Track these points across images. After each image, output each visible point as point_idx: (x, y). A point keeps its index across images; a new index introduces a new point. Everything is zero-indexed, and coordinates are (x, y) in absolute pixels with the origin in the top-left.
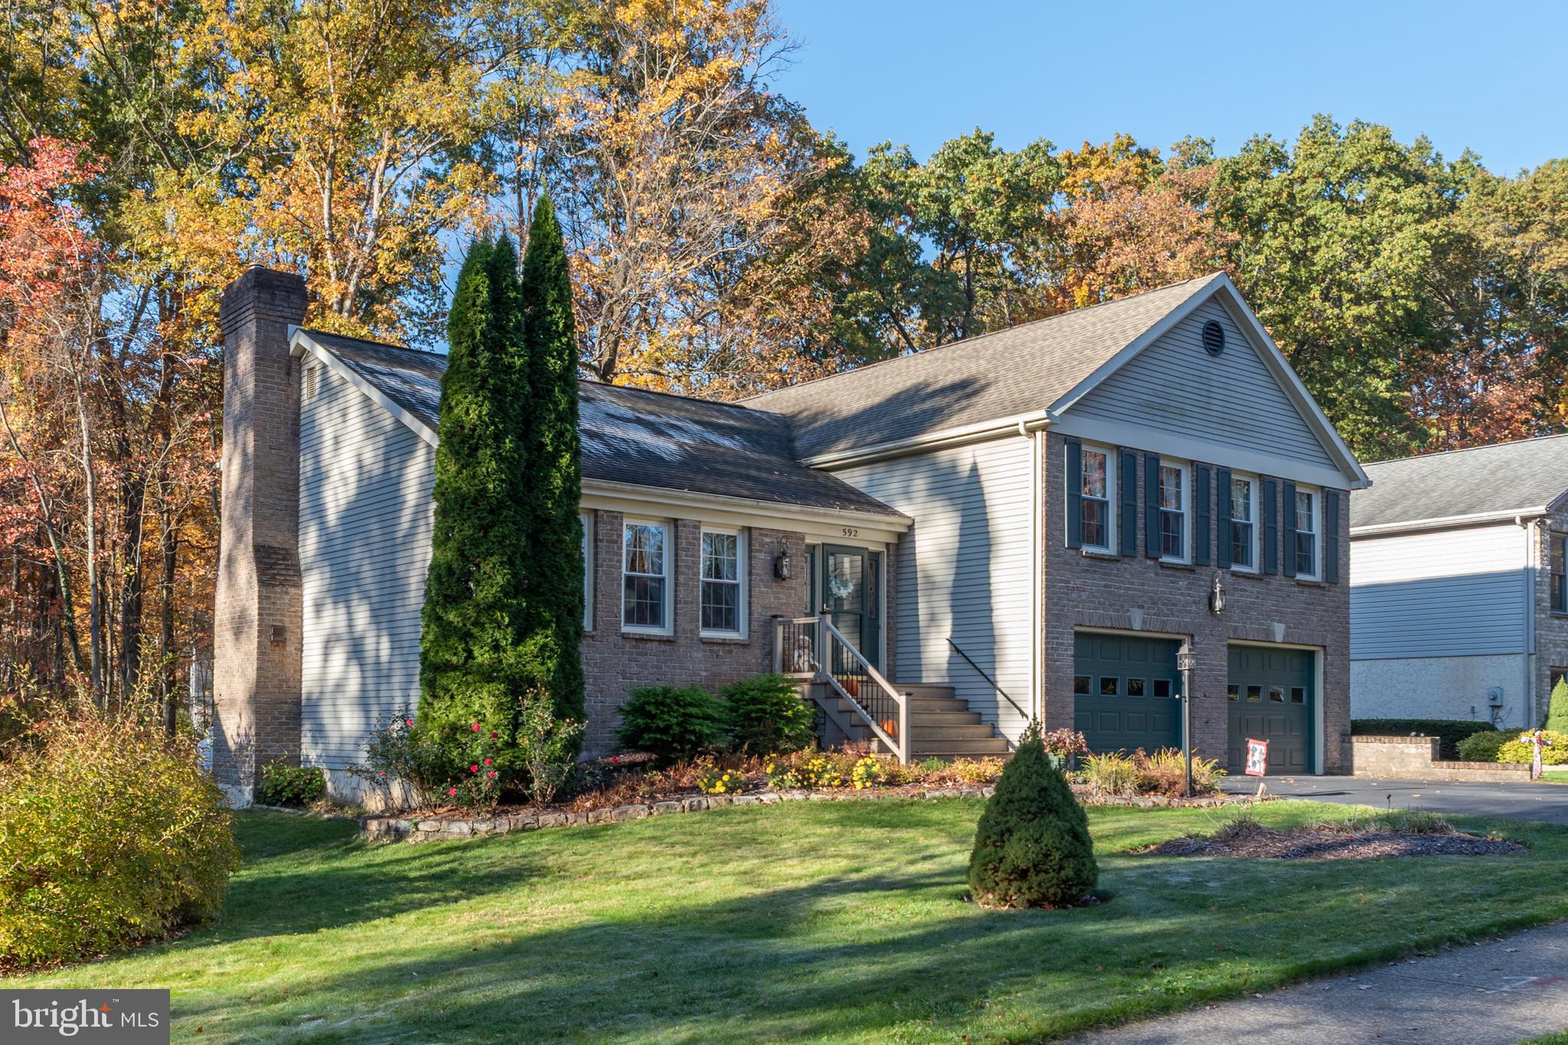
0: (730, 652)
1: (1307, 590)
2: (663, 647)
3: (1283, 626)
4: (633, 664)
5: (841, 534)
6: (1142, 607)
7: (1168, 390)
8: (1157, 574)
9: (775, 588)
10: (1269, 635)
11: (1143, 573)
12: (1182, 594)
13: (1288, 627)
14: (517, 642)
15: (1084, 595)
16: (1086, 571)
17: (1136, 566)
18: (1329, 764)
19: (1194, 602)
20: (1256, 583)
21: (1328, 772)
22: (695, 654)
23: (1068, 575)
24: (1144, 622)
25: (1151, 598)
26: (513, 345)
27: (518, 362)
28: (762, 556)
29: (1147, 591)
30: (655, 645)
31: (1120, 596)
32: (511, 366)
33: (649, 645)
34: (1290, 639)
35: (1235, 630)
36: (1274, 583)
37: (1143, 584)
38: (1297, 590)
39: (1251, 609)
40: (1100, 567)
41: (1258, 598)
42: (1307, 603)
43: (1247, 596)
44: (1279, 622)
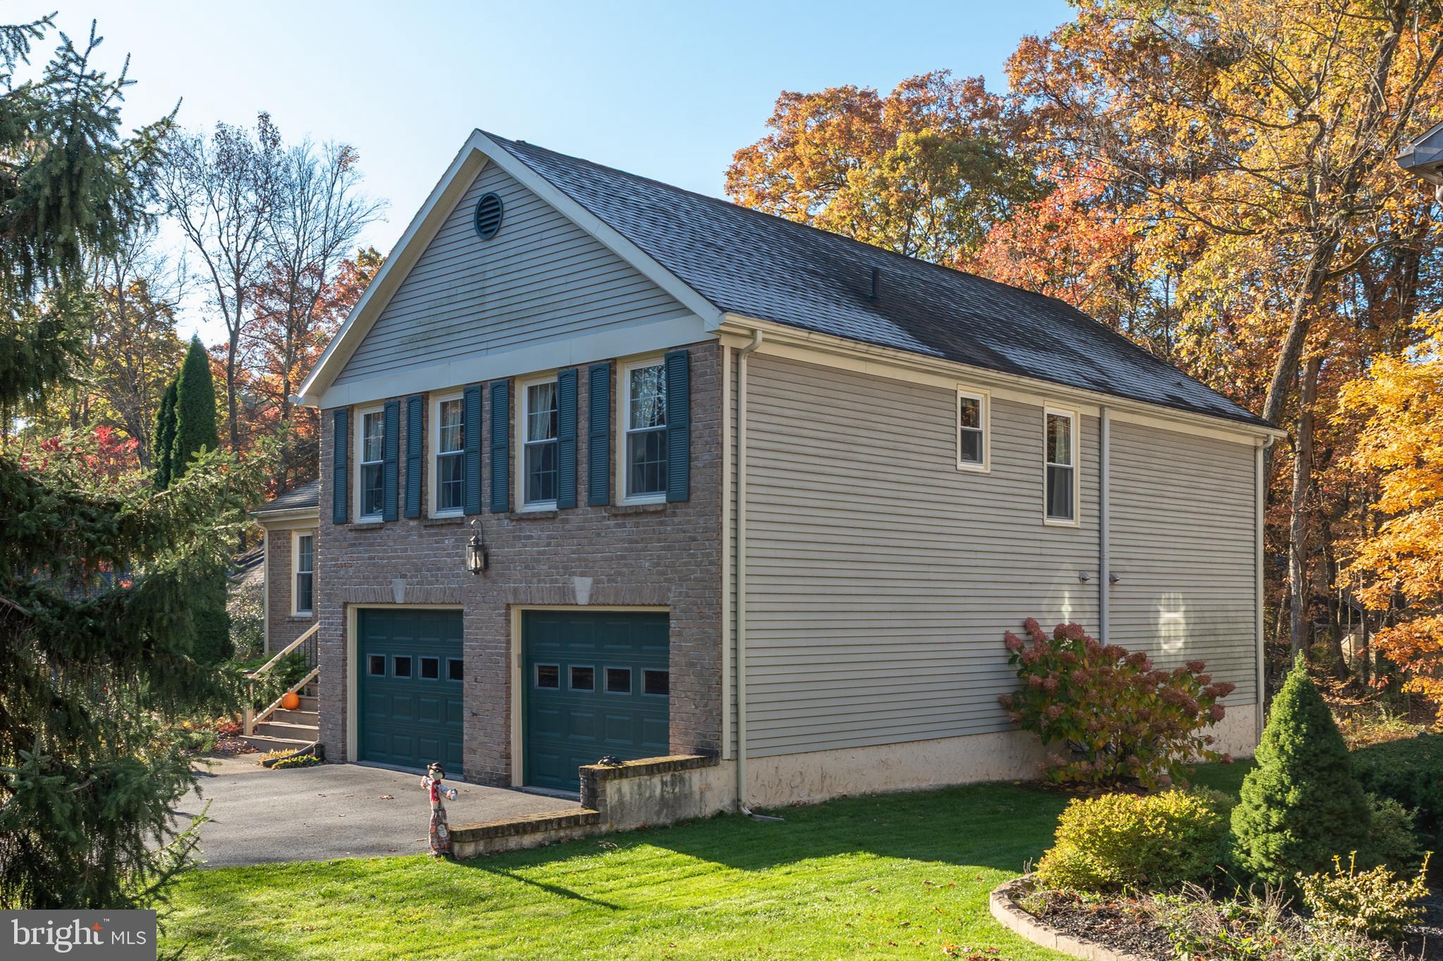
1: (629, 522)
3: (588, 581)
6: (403, 576)
8: (421, 536)
10: (567, 593)
11: (406, 537)
12: (449, 555)
13: (596, 582)
15: (351, 571)
16: (353, 545)
17: (397, 530)
20: (546, 524)
23: (335, 552)
24: (406, 594)
25: (414, 565)
29: (409, 558)
31: (383, 567)
34: (601, 599)
35: (515, 592)
36: (575, 518)
37: (406, 550)
38: (612, 523)
39: (538, 561)
40: (365, 538)
41: (549, 545)
42: (631, 542)
43: (533, 545)
44: (582, 575)
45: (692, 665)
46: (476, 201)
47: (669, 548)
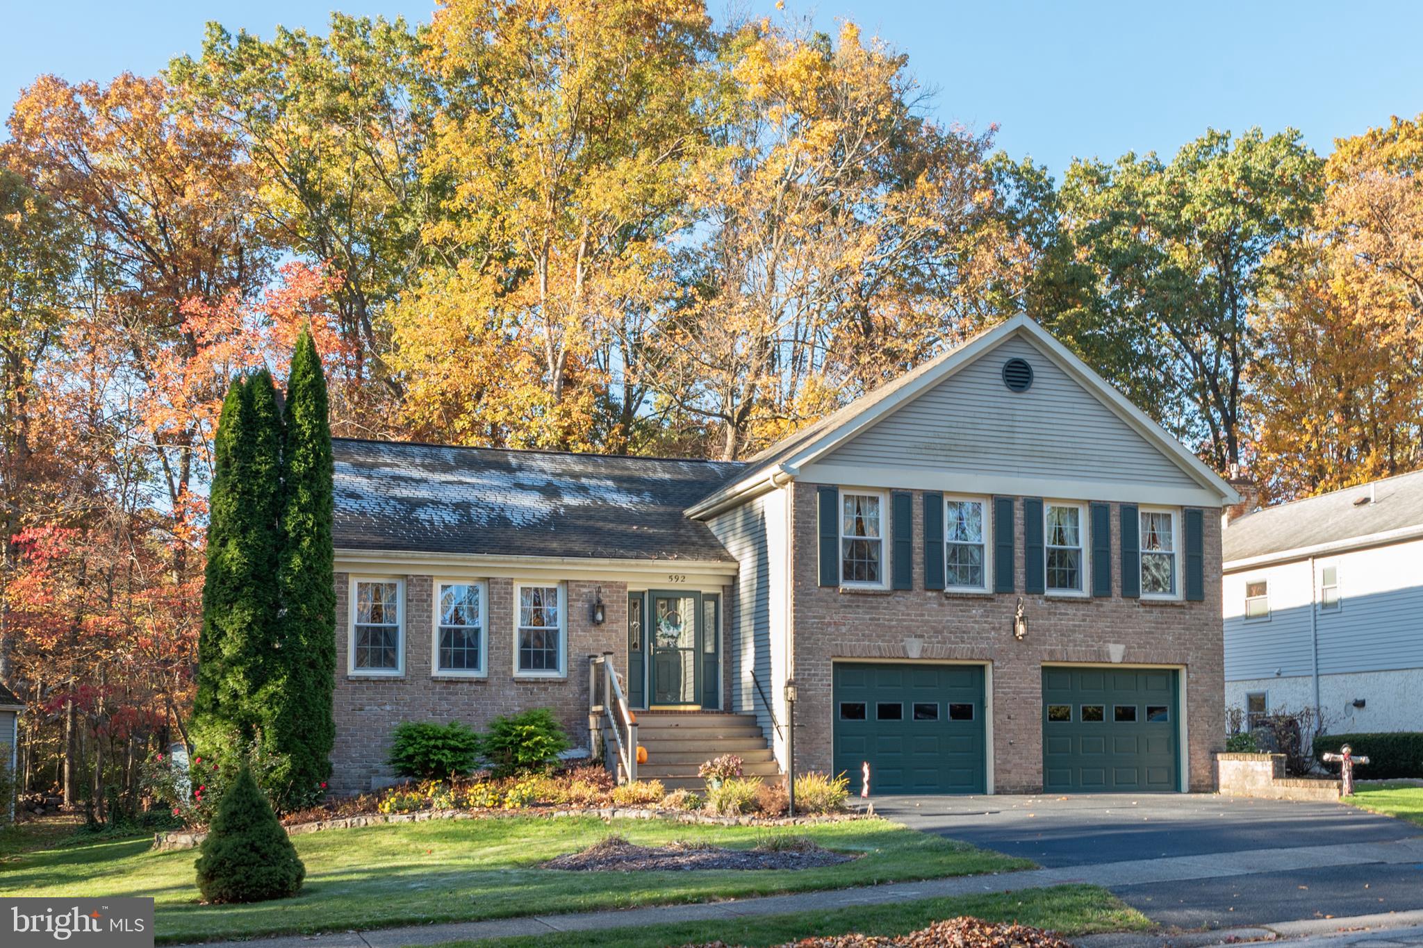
0: (546, 689)
1: (1156, 611)
2: (474, 687)
3: (1122, 647)
4: (444, 702)
5: (667, 580)
6: (922, 636)
7: (953, 430)
8: (941, 605)
9: (594, 631)
10: (1101, 655)
11: (922, 605)
12: (976, 622)
13: (1128, 648)
14: (252, 692)
15: (844, 629)
16: (845, 607)
17: (912, 598)
18: (1195, 781)
19: (993, 628)
20: (1081, 606)
21: (1194, 789)
22: (508, 692)
23: (822, 611)
24: (924, 650)
25: (933, 628)
26: (261, 454)
27: (264, 468)
28: (580, 604)
29: (928, 621)
30: (466, 686)
31: (890, 627)
32: (258, 472)
33: (459, 686)
34: (1133, 659)
35: (1051, 653)
36: (1108, 605)
37: (923, 615)
38: (1141, 610)
39: (1074, 631)
40: (865, 602)
41: (1084, 620)
42: (1157, 623)
43: (1069, 620)
44: (1116, 642)
45: (1206, 701)
46: (1006, 360)
47: (1187, 629)
